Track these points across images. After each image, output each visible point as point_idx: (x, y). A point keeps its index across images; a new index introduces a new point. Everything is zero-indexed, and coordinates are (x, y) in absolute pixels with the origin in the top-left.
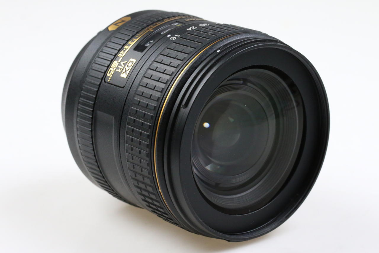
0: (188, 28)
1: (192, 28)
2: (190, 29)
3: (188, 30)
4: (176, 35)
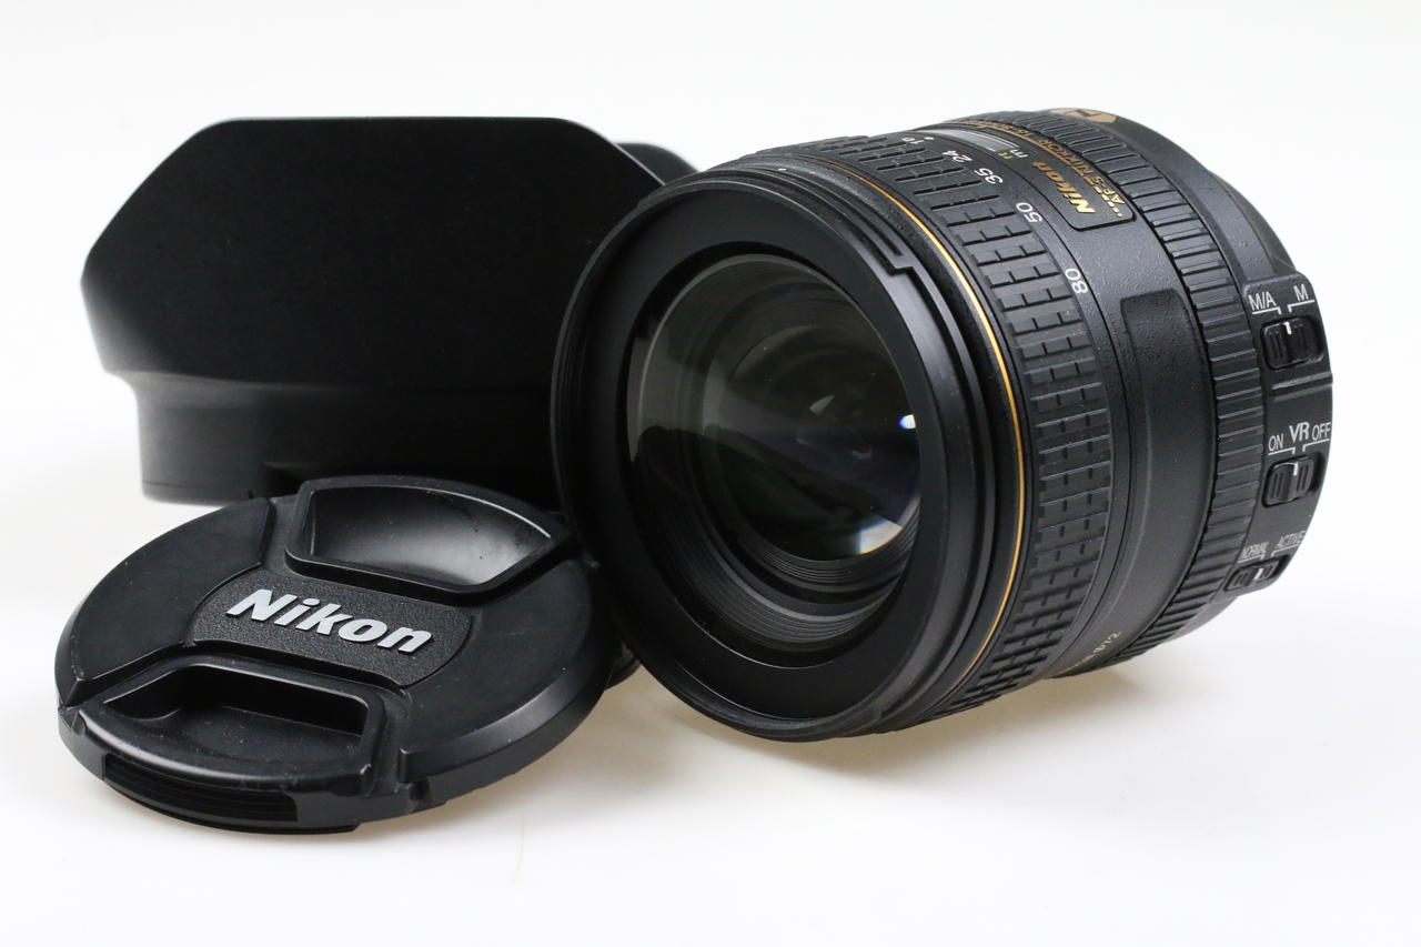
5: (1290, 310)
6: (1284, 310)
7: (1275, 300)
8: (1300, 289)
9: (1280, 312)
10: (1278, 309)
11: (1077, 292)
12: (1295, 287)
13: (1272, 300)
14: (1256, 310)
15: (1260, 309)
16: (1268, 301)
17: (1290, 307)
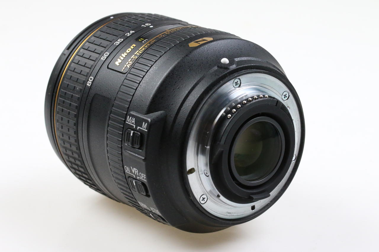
0: (133, 32)
1: (130, 33)
2: (131, 32)
3: (133, 31)
4: (145, 26)
5: (138, 129)
6: (136, 127)
7: (135, 122)
8: (145, 124)
9: (134, 127)
10: (135, 126)
11: (87, 84)
12: (144, 123)
13: (134, 122)
14: (127, 122)
15: (129, 122)
16: (133, 122)
17: (138, 128)
